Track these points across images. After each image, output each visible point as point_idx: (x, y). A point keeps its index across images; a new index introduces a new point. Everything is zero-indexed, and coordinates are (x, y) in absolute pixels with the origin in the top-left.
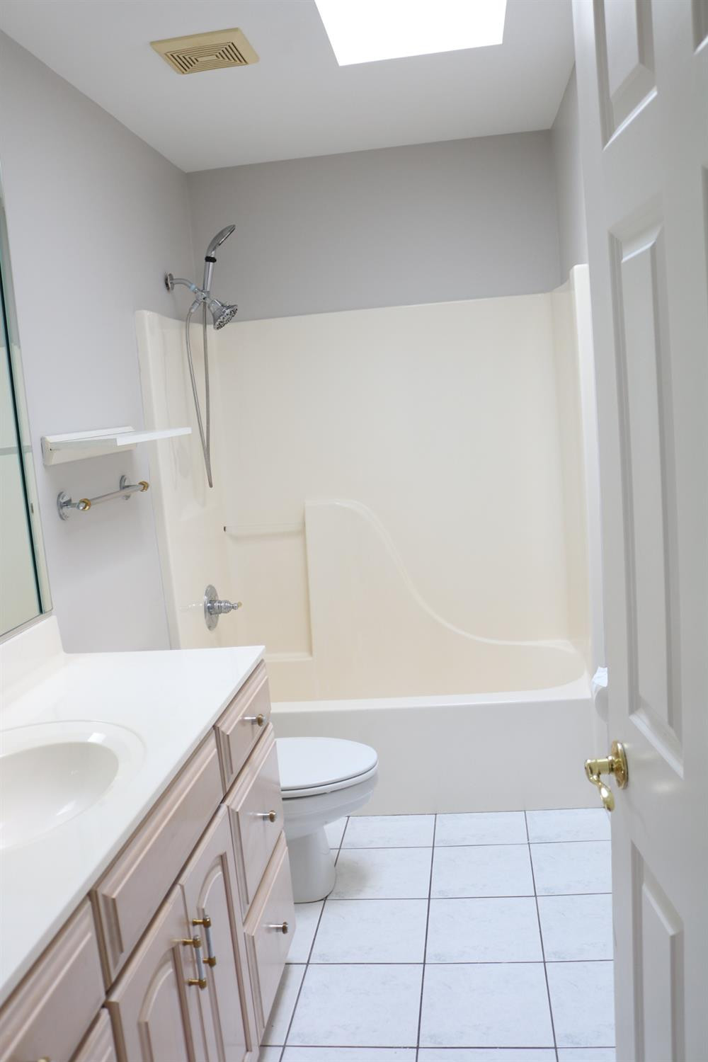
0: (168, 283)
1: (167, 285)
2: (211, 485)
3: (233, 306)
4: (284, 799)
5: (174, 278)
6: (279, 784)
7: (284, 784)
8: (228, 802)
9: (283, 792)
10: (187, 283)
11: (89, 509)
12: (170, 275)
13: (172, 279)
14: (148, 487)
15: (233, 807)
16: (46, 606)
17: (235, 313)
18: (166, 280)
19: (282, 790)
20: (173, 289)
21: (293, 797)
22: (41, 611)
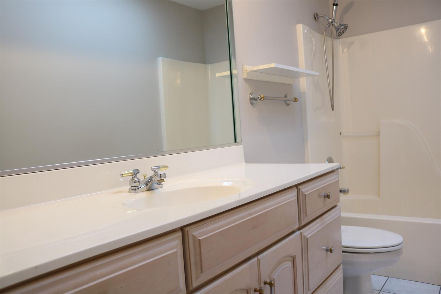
0: (316, 17)
1: (315, 18)
2: (333, 110)
3: (345, 25)
4: (343, 252)
5: (319, 14)
6: (341, 243)
7: (344, 243)
8: (301, 231)
9: (343, 248)
10: (324, 16)
11: (263, 100)
12: (317, 13)
13: (317, 15)
14: (297, 101)
15: (305, 234)
16: (238, 139)
17: (347, 29)
18: (315, 16)
19: (342, 247)
20: (318, 20)
21: (348, 251)
22: (235, 141)
